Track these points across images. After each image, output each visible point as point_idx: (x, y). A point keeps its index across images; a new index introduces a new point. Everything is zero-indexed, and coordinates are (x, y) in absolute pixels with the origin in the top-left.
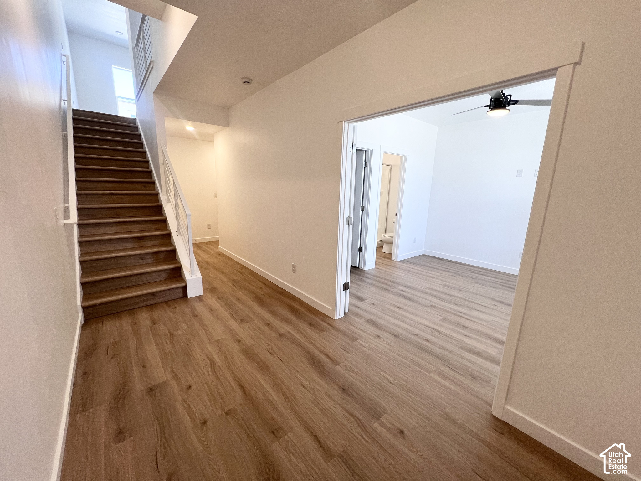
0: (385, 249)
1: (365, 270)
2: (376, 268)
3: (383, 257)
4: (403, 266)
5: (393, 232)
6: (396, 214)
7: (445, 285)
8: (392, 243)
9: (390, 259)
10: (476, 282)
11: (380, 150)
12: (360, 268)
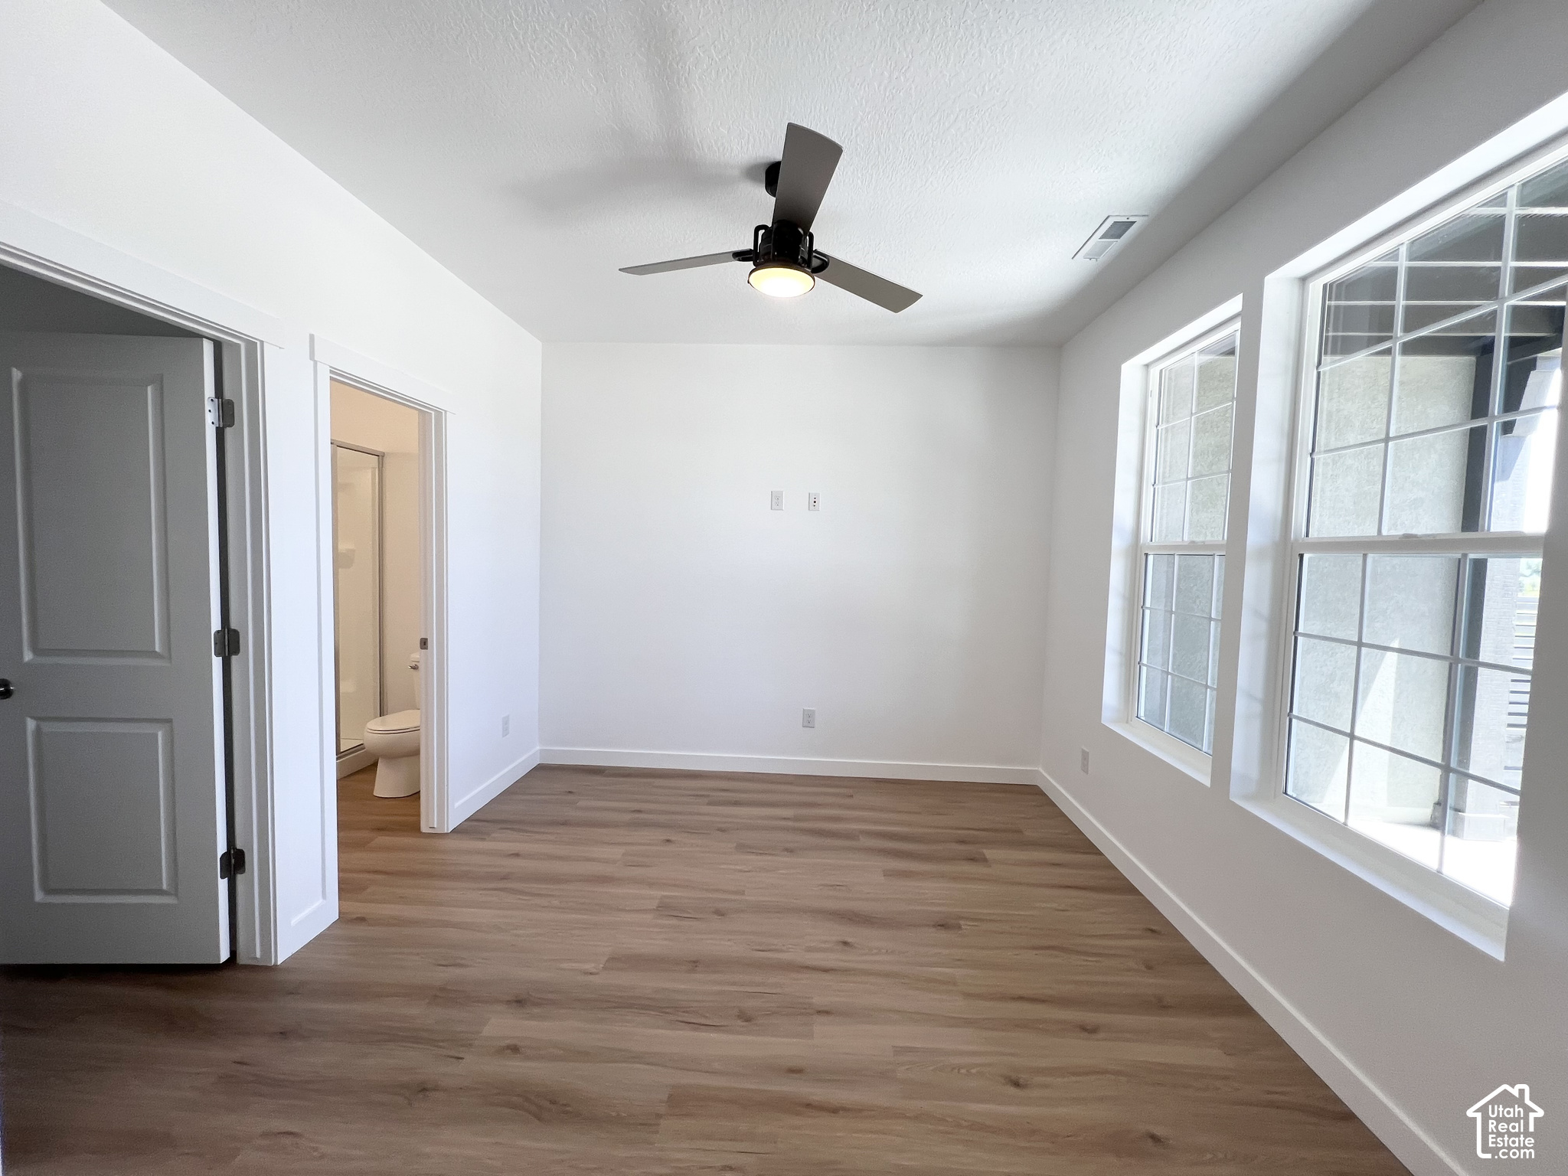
0: (386, 784)
1: (275, 968)
2: (344, 918)
3: (381, 829)
4: (479, 852)
5: (414, 706)
6: (424, 643)
7: (665, 908)
8: (415, 753)
9: (414, 828)
10: (742, 848)
11: (312, 356)
12: (242, 959)
